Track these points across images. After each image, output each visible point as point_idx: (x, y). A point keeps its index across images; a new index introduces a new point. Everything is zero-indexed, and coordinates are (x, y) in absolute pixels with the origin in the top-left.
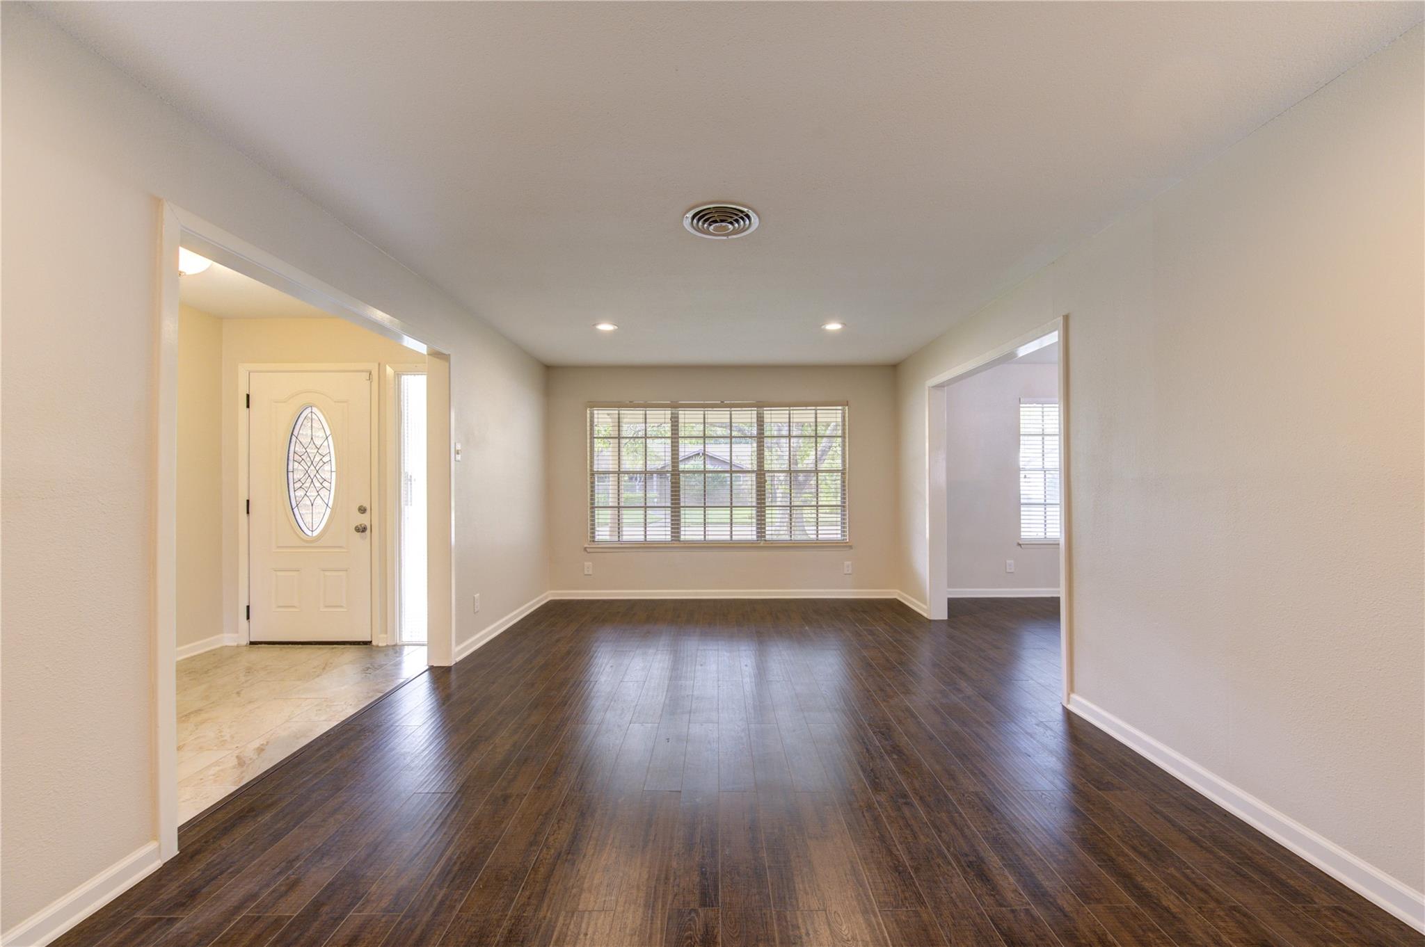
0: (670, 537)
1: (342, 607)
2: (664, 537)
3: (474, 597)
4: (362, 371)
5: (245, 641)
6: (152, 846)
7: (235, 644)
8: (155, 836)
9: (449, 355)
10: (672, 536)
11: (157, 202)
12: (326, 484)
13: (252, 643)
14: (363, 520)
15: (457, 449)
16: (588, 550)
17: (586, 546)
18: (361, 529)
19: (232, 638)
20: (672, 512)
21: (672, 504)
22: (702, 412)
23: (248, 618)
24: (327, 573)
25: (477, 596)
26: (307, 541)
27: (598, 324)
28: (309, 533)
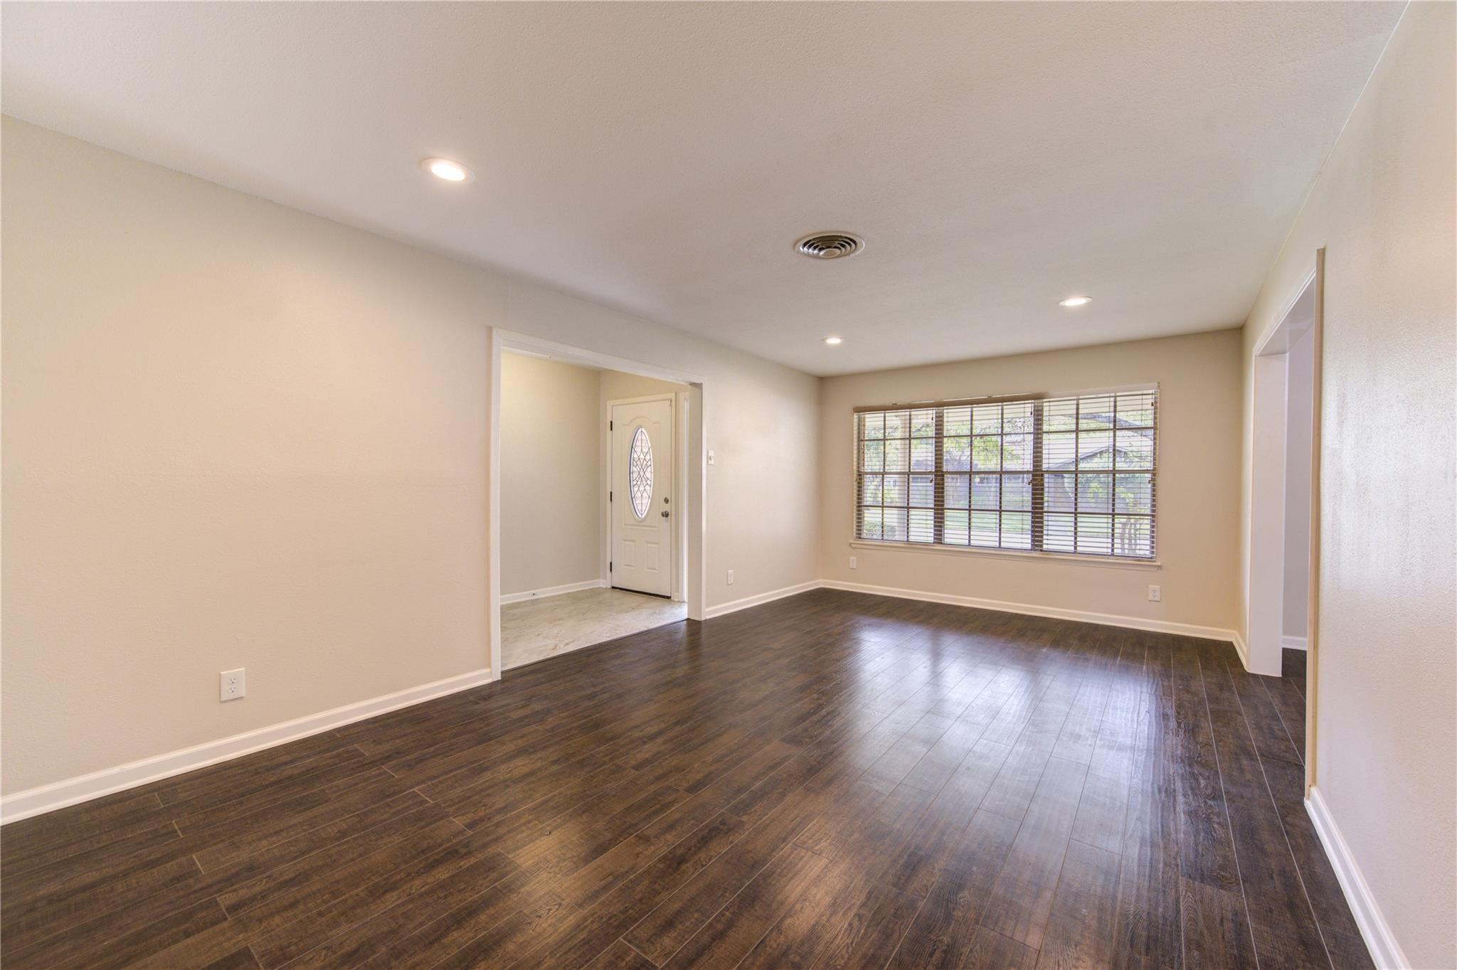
0: (932, 539)
1: (655, 569)
2: (925, 538)
3: (728, 573)
4: (665, 400)
5: (609, 586)
6: (487, 670)
7: (605, 587)
8: (489, 665)
9: (702, 384)
10: (935, 539)
11: (490, 329)
12: (649, 482)
13: (613, 588)
14: (666, 508)
15: (710, 455)
16: (852, 545)
17: (851, 541)
18: (666, 515)
19: (604, 583)
20: (935, 514)
21: (935, 505)
22: (970, 409)
23: (611, 570)
24: (649, 545)
25: (730, 572)
26: (638, 522)
27: (827, 338)
28: (640, 516)
